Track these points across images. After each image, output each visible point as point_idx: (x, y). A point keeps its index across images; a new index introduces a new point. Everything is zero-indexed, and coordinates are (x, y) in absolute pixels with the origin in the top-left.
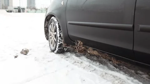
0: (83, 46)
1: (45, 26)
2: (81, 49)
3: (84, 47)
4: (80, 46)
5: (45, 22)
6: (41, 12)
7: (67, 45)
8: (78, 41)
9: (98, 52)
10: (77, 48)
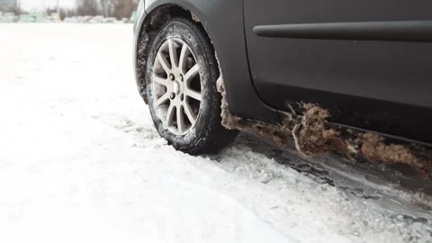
0: (327, 127)
1: (140, 51)
2: (314, 138)
3: (332, 131)
4: (311, 123)
5: (140, 37)
6: (32, 19)
7: (243, 123)
8: (305, 106)
9: (412, 150)
10: (298, 133)
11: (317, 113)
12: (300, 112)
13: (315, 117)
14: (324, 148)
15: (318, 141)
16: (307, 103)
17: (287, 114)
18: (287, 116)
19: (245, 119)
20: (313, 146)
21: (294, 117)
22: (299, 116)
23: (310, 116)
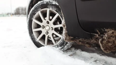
10: (102, 42)
11: (113, 33)
12: (103, 33)
13: (112, 35)
14: (114, 48)
15: (111, 46)
16: (107, 29)
17: (95, 34)
18: (95, 35)
19: (75, 38)
20: (109, 48)
21: (99, 35)
22: (102, 35)
23: (109, 34)
